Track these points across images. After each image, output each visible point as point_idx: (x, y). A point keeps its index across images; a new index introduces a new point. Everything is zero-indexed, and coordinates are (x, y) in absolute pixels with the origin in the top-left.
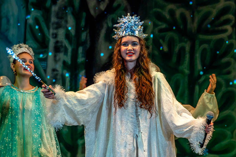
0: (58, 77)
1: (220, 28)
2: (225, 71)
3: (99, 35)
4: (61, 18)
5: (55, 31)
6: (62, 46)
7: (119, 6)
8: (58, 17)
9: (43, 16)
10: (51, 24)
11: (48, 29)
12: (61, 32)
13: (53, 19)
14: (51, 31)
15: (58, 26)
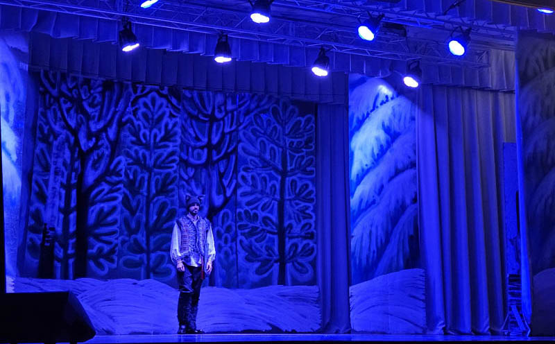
0: (57, 193)
1: (169, 165)
2: (170, 194)
3: (87, 164)
4: (60, 150)
5: (55, 160)
6: (60, 171)
7: (103, 144)
8: (58, 150)
9: (47, 148)
10: (52, 155)
11: (51, 158)
12: (60, 161)
13: (55, 151)
14: (53, 159)
15: (58, 156)
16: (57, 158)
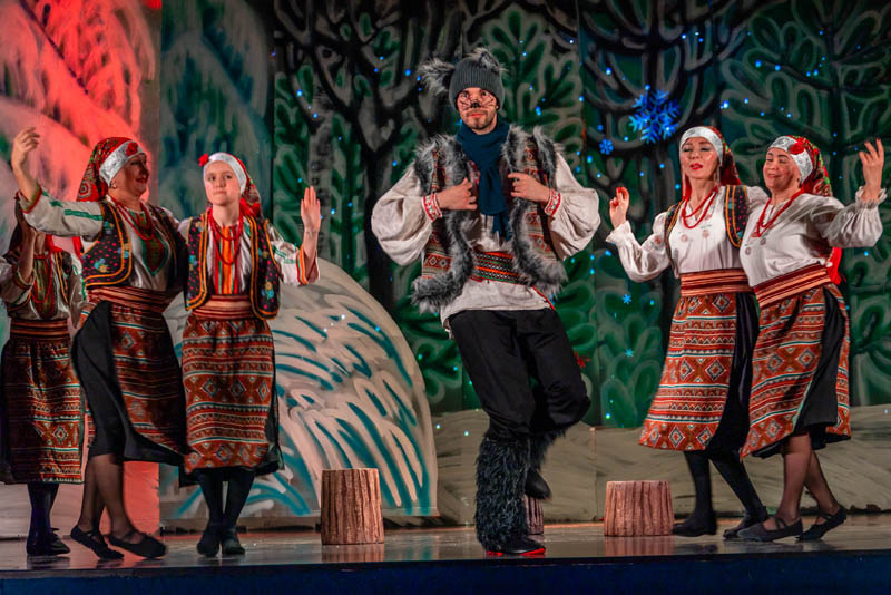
3: (381, 176)
4: (324, 154)
5: (316, 175)
6: (327, 196)
7: (410, 131)
8: (319, 152)
9: (296, 152)
10: (309, 164)
11: (306, 170)
12: (326, 176)
13: (313, 157)
14: (311, 174)
15: (320, 167)
16: (319, 170)
